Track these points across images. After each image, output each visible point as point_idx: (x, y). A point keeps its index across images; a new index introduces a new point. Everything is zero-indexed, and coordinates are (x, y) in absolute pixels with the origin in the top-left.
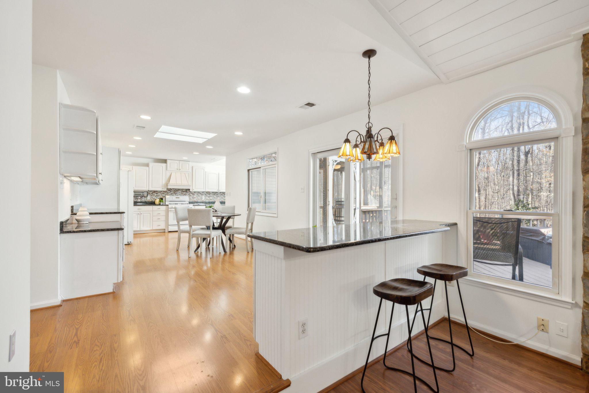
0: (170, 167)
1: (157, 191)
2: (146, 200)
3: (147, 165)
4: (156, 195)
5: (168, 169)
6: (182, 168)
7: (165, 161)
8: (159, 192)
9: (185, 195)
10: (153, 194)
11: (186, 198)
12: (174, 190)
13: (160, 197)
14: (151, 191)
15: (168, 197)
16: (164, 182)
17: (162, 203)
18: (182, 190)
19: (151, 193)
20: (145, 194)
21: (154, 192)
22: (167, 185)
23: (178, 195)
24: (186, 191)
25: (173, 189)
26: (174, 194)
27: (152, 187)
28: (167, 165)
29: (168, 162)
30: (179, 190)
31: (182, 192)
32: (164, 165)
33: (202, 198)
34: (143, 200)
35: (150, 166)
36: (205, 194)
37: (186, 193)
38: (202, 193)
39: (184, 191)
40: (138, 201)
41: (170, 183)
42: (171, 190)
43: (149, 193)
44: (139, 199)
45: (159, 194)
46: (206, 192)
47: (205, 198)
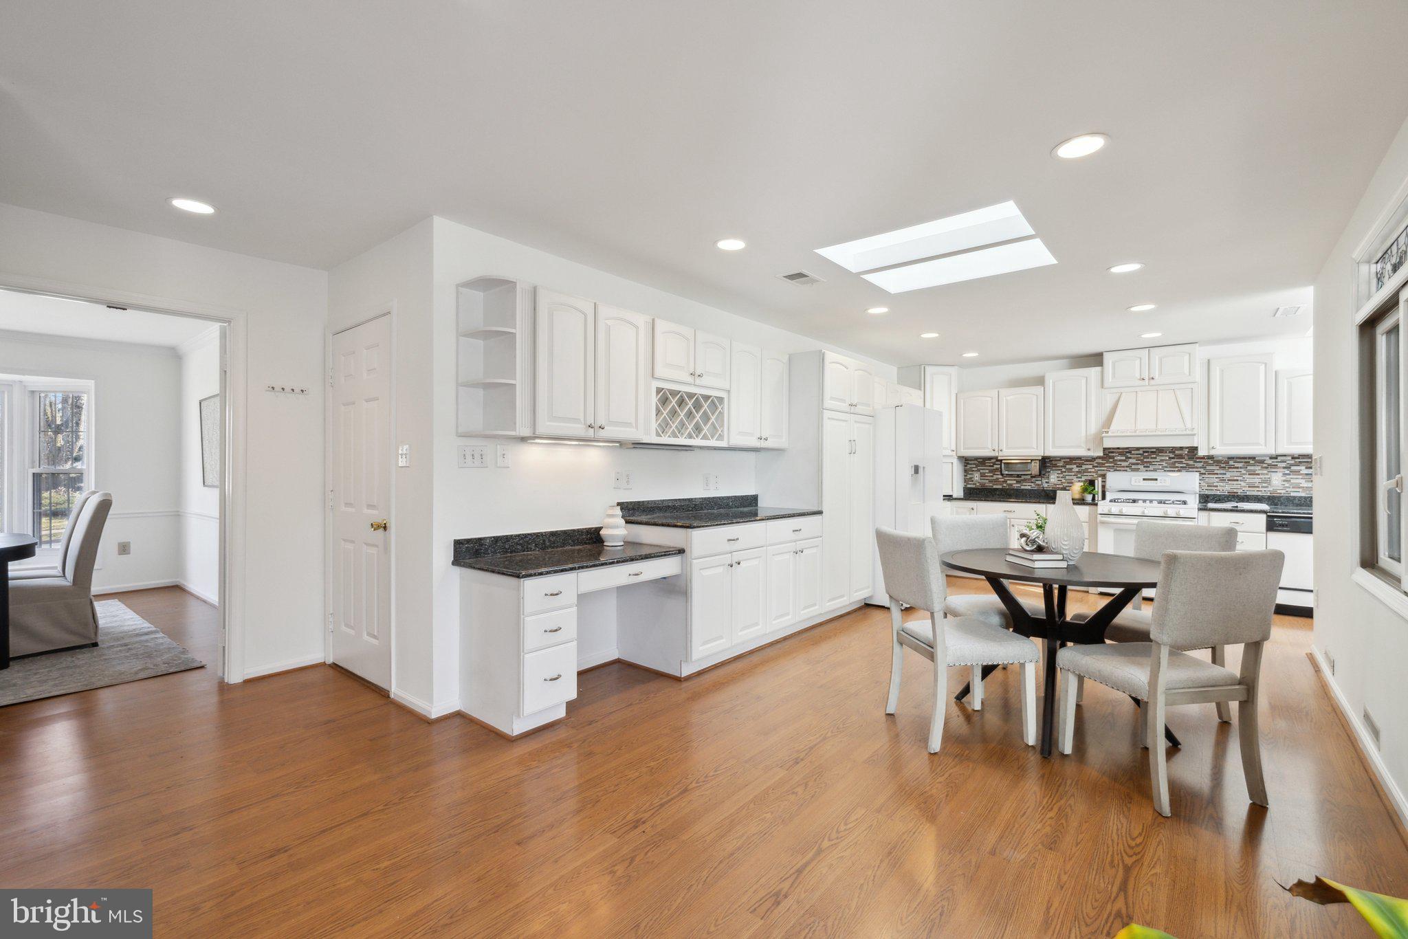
0: (1114, 374)
1: (1079, 458)
2: (1046, 485)
3: (1040, 381)
4: (1076, 469)
5: (1106, 385)
6: (1161, 373)
7: (1096, 359)
8: (1087, 461)
9: (1188, 468)
10: (1068, 467)
11: (1190, 482)
12: (1141, 452)
13: (1089, 478)
14: (1061, 458)
15: (1116, 480)
16: (1093, 428)
17: (1089, 498)
18: (1173, 450)
19: (1061, 464)
20: (1035, 468)
21: (1071, 460)
22: (1102, 438)
23: (1155, 470)
24: (1184, 457)
25: (1138, 449)
26: (1139, 466)
27: (1054, 446)
28: (1102, 373)
29: (1108, 358)
30: (1160, 450)
31: (1173, 458)
32: (1094, 372)
33: (1268, 481)
34: (1038, 485)
35: (1049, 382)
36: (1284, 465)
37: (1191, 462)
38: (1270, 462)
39: (1180, 456)
40: (1022, 487)
41: (1111, 428)
42: (1130, 452)
43: (1055, 466)
44: (1025, 480)
45: (1084, 467)
46: (1290, 458)
47: (1290, 481)
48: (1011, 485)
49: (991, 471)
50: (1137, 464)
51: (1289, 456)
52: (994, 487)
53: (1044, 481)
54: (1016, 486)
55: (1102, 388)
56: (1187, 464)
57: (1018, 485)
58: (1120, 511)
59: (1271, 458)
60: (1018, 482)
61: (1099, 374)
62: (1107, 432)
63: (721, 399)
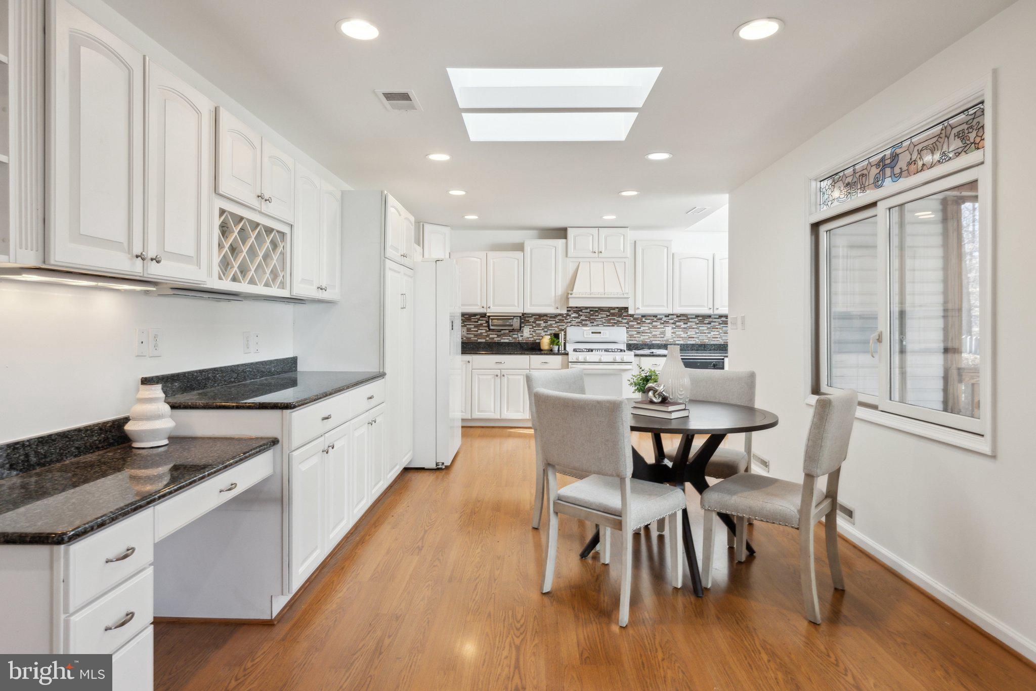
0: (575, 248)
1: (546, 315)
2: (520, 339)
3: (520, 247)
4: (543, 325)
5: (569, 255)
6: (606, 248)
7: (561, 233)
8: (551, 317)
9: (618, 323)
10: (537, 322)
11: (619, 334)
12: (588, 311)
13: (553, 332)
14: (533, 315)
15: (575, 333)
16: (560, 291)
17: (556, 348)
18: (609, 309)
19: (532, 320)
20: (516, 323)
21: (540, 316)
22: (568, 299)
23: (597, 325)
24: (617, 315)
25: (587, 308)
26: (588, 322)
27: (531, 305)
28: (567, 243)
29: (571, 233)
30: (601, 309)
31: (609, 316)
32: (561, 242)
33: (663, 333)
34: (515, 338)
35: (527, 248)
36: (672, 321)
37: (620, 319)
38: (665, 319)
39: (613, 315)
40: (502, 341)
41: (574, 291)
42: (581, 311)
43: (528, 321)
44: (504, 335)
45: (549, 323)
46: (675, 316)
47: (675, 333)
48: (493, 338)
49: (475, 327)
50: (586, 320)
51: (675, 315)
52: (479, 341)
53: (519, 335)
54: (496, 340)
55: (567, 256)
56: (618, 321)
57: (499, 339)
58: (585, 358)
59: (666, 316)
60: (498, 336)
61: (564, 245)
62: (571, 294)
63: (282, 234)
